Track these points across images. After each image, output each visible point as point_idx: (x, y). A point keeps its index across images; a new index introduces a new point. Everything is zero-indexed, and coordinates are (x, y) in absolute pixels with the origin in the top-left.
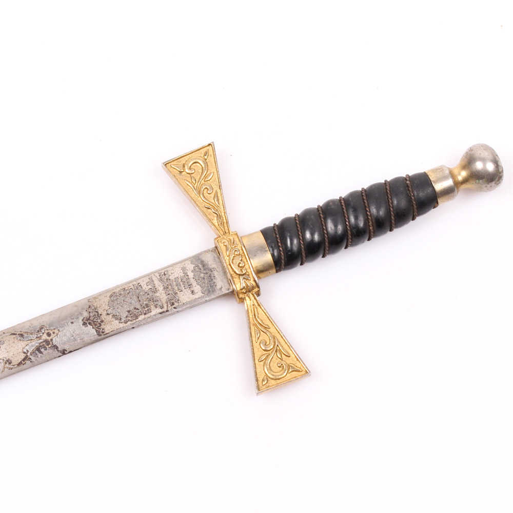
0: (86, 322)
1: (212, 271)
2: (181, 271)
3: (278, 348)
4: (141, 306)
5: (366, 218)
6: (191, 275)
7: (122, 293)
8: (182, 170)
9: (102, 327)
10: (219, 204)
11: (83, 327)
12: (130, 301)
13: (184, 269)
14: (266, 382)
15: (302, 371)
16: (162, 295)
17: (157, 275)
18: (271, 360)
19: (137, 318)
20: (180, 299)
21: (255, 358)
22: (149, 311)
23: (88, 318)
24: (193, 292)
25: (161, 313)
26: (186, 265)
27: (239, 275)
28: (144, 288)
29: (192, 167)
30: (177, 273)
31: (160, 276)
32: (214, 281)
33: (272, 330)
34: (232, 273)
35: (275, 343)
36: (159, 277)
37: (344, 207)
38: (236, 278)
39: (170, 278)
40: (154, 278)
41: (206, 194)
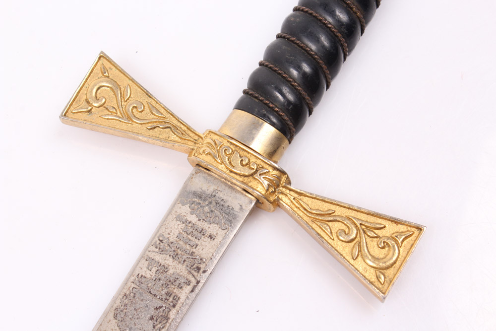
1: (215, 196)
2: (179, 222)
3: (363, 227)
4: (162, 300)
5: (345, 5)
6: (193, 219)
7: (126, 301)
8: (90, 108)
10: (162, 114)
12: (143, 304)
13: (179, 218)
14: (382, 277)
15: (414, 232)
16: (177, 268)
17: (153, 248)
18: (367, 247)
19: (167, 318)
20: (202, 256)
21: (347, 258)
22: (176, 298)
24: (211, 237)
25: (192, 291)
26: (179, 211)
27: (252, 175)
28: (148, 276)
29: (98, 96)
30: (175, 229)
31: (156, 247)
32: (226, 205)
33: (339, 211)
34: (241, 179)
35: (355, 224)
36: (157, 250)
37: (311, 12)
38: (250, 182)
39: (171, 240)
40: (152, 255)
41: (138, 115)
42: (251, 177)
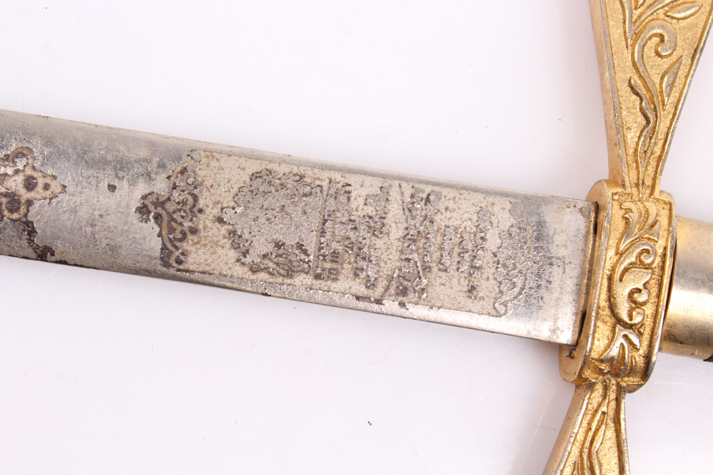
0: (151, 208)
1: (551, 264)
2: (475, 218)
4: (320, 249)
7: (290, 184)
9: (186, 246)
10: (669, 95)
11: (134, 218)
12: (298, 217)
13: (483, 215)
16: (389, 252)
17: (408, 191)
19: (290, 273)
20: (430, 289)
22: (333, 275)
23: (162, 199)
24: (472, 289)
25: (358, 298)
26: (496, 209)
27: (619, 321)
28: (354, 205)
30: (459, 215)
31: (412, 196)
32: (543, 292)
34: (604, 304)
36: (408, 199)
38: (604, 322)
39: (438, 218)
40: (394, 194)
41: (649, 51)
42: (613, 320)
